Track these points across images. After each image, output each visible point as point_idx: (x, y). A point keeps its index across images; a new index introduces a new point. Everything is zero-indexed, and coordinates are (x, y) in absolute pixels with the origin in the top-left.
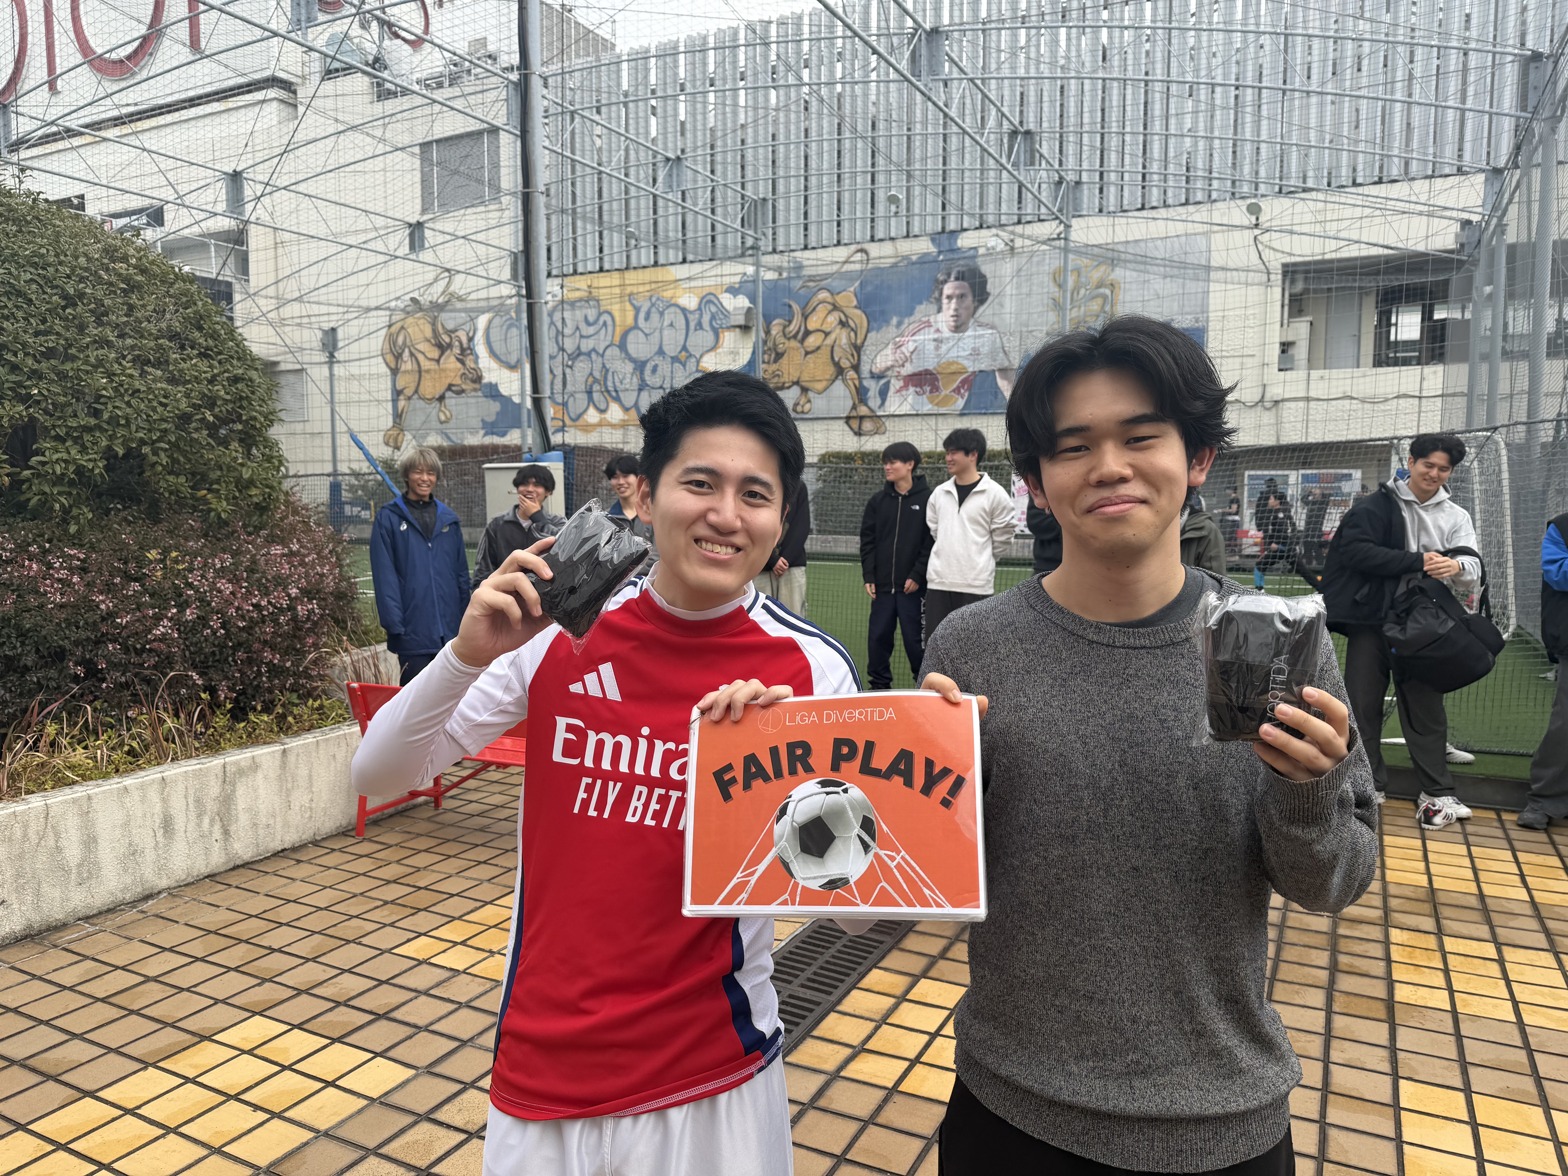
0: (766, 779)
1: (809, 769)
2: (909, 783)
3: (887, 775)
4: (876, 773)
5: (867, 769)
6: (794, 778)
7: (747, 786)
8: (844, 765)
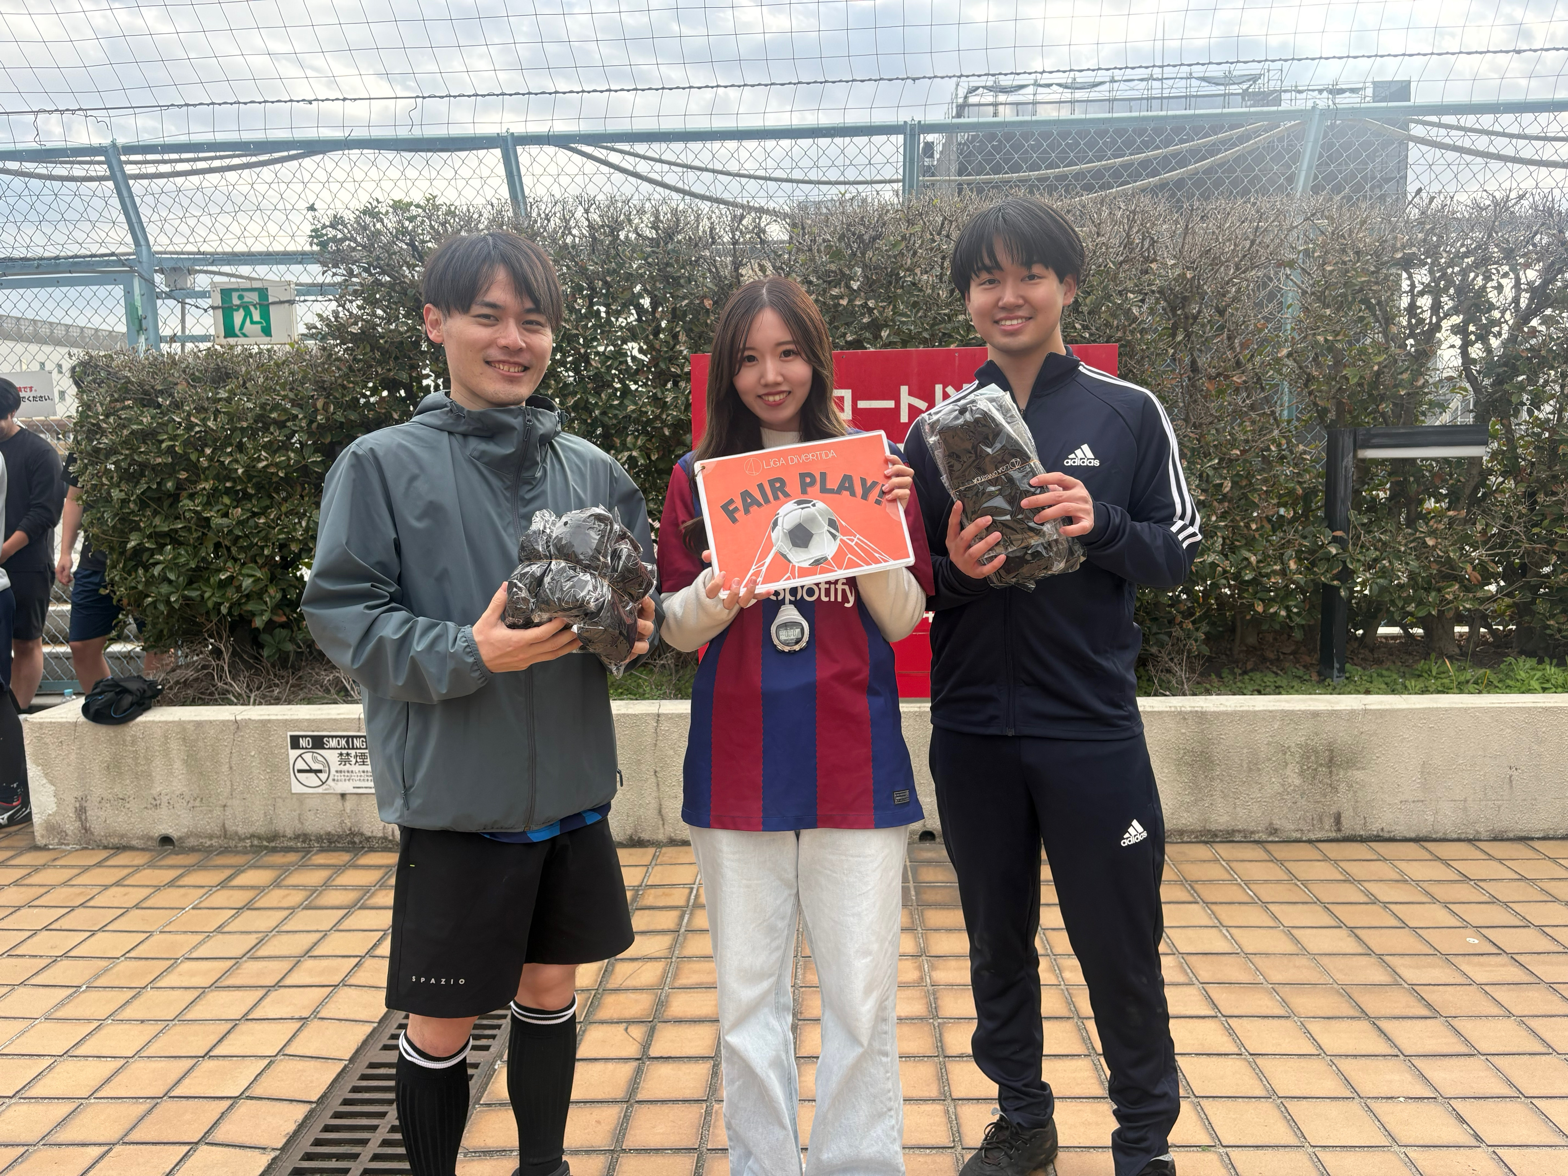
0: (759, 505)
1: (787, 495)
2: (853, 494)
3: (838, 491)
4: (831, 491)
5: (824, 490)
6: (778, 502)
7: (747, 511)
8: (809, 489)
